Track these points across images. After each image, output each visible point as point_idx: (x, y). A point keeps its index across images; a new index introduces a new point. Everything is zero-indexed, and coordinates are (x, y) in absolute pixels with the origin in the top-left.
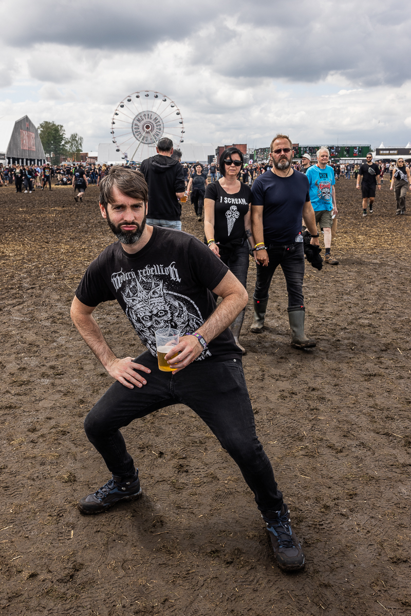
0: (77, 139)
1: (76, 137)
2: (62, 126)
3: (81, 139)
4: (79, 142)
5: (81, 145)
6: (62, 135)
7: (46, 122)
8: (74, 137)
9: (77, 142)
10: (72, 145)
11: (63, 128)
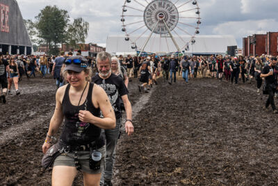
0: (82, 24)
1: (81, 22)
2: (66, 12)
3: (87, 24)
4: (85, 27)
5: (86, 31)
6: (67, 22)
7: (48, 8)
8: (78, 22)
9: (81, 27)
10: (75, 31)
11: (67, 14)
